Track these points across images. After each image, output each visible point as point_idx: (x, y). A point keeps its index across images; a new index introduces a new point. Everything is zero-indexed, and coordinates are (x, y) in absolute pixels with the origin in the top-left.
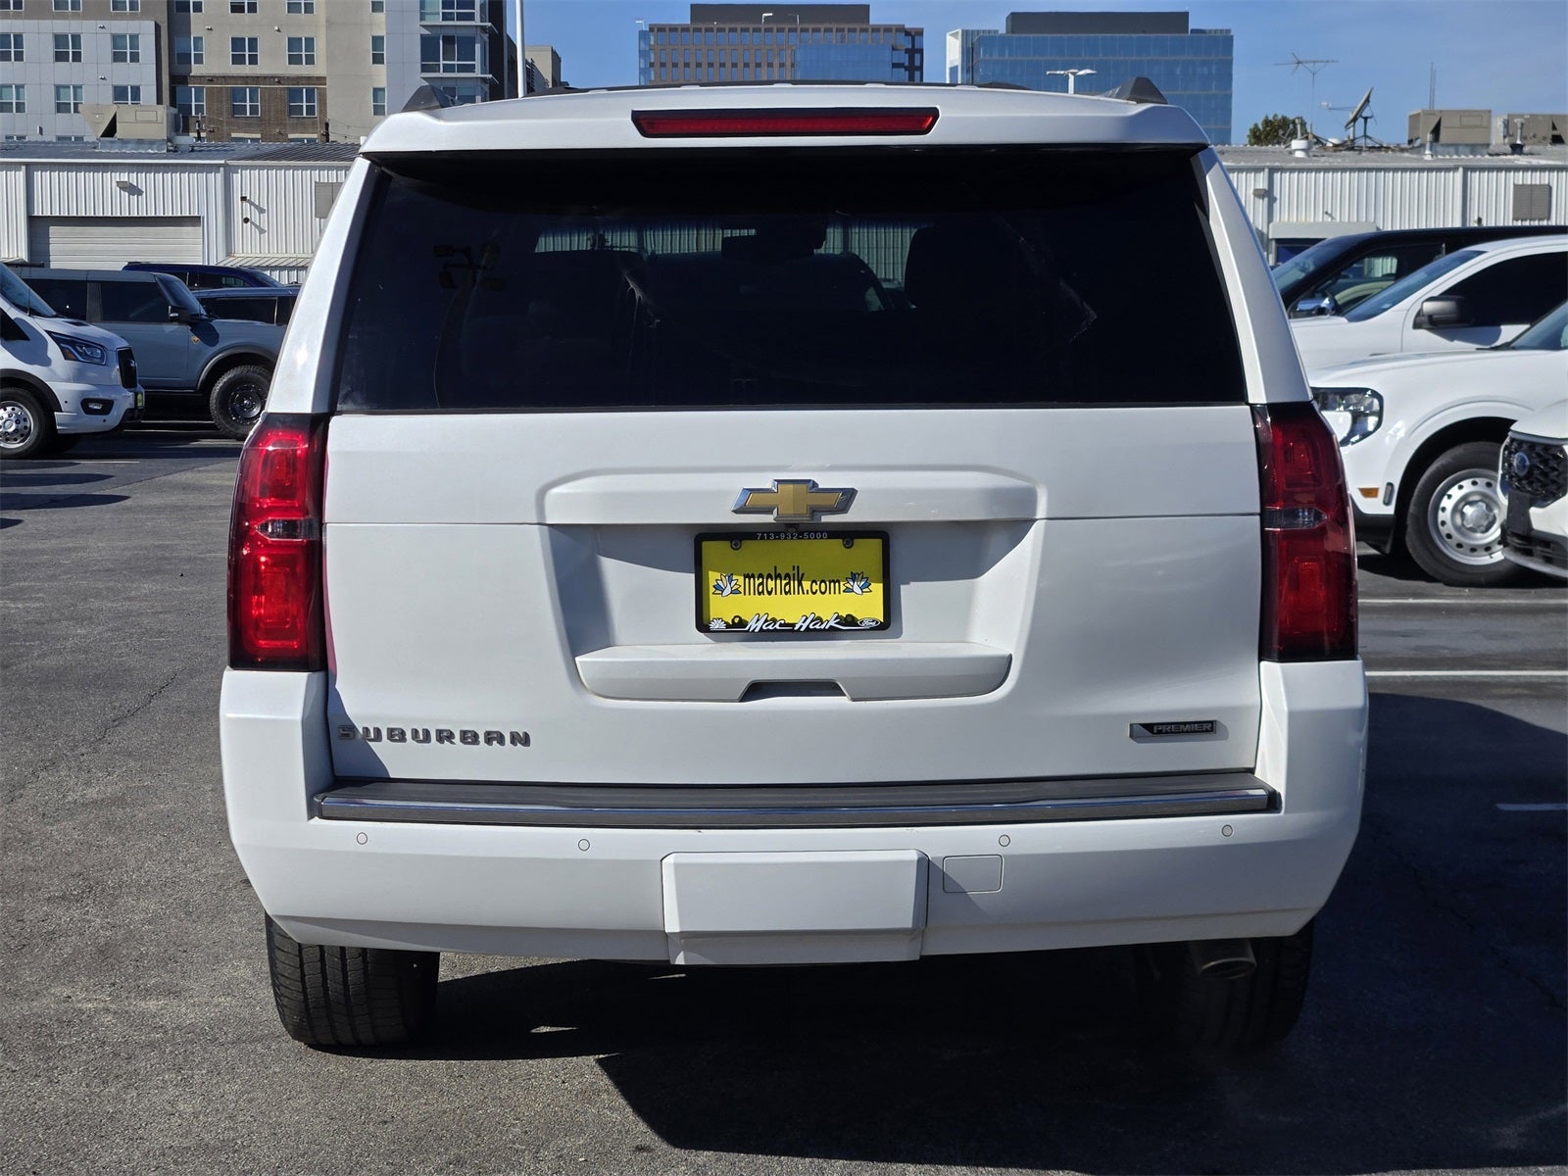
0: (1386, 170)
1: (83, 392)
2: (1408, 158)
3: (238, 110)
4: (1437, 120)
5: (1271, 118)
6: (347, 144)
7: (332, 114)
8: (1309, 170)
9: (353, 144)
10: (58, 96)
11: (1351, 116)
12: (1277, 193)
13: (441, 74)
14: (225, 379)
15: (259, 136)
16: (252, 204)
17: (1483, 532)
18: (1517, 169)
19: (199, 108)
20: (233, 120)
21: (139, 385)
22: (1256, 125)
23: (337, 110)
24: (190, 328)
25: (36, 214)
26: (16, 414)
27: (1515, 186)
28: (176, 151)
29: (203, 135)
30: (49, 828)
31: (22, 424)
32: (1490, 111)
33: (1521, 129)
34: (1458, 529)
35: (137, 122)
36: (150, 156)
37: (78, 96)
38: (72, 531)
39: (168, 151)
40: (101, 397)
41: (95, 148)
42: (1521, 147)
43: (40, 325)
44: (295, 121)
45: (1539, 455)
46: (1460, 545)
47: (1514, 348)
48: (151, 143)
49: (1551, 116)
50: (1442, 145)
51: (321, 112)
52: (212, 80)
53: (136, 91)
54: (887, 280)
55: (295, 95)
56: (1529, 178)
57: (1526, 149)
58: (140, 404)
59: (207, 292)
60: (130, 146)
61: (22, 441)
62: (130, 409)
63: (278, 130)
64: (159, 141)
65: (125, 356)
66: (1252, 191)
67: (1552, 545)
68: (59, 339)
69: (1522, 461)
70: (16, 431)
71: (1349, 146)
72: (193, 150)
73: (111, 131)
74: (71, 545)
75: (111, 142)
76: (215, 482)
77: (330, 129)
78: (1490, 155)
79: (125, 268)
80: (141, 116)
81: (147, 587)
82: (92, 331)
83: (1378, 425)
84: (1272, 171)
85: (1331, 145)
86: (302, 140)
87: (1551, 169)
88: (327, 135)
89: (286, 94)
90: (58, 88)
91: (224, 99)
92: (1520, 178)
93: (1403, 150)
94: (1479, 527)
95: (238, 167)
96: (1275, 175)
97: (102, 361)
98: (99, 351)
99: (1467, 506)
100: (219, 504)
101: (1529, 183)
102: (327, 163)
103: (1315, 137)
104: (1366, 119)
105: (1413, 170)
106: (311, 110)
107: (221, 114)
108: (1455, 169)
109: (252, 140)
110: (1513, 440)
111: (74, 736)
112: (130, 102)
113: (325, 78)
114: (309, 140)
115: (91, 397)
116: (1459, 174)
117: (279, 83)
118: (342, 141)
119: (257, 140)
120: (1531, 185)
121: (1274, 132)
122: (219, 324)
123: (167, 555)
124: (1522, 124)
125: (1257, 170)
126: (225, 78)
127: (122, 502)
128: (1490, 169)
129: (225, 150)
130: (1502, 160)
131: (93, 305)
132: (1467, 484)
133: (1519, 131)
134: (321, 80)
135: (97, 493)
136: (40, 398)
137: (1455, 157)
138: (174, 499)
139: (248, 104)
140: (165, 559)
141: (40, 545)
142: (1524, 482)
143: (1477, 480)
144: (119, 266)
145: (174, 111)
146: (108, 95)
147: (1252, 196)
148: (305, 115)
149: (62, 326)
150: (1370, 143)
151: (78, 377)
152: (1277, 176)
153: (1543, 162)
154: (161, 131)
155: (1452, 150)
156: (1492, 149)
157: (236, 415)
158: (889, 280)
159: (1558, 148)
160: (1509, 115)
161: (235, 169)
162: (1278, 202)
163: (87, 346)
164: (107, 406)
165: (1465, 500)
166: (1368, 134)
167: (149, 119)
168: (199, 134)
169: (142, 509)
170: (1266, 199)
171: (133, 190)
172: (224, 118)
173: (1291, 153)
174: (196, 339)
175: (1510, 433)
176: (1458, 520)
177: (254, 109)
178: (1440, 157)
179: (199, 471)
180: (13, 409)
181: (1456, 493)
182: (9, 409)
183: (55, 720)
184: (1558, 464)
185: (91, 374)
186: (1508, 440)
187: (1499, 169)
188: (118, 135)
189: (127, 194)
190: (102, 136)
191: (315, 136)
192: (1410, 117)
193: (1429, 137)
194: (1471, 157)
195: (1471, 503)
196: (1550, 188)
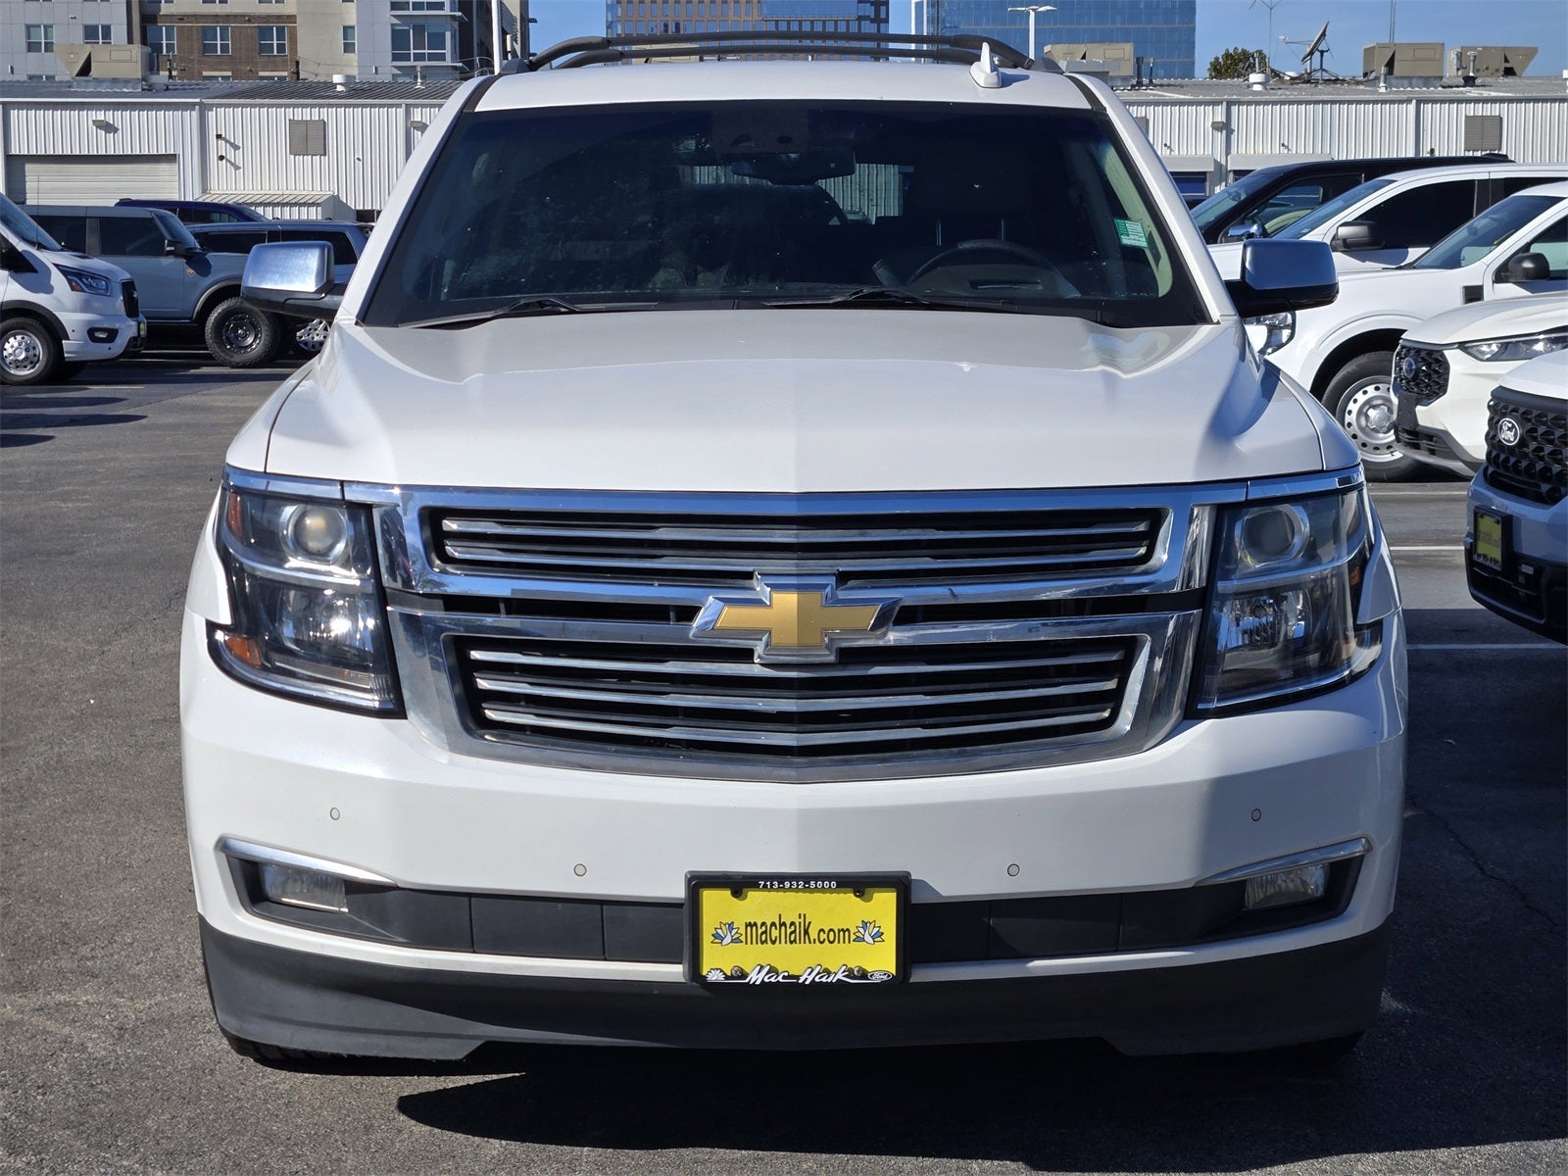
0: (1341, 102)
1: (89, 322)
2: (1362, 90)
3: (209, 49)
4: (1391, 54)
5: (1231, 51)
6: (318, 83)
7: (302, 52)
8: (1266, 103)
9: (325, 83)
10: (29, 36)
11: (1308, 50)
12: (1234, 126)
13: (411, 12)
14: (219, 309)
15: (229, 74)
16: (227, 141)
17: (1385, 433)
18: (1468, 101)
19: (170, 47)
20: (203, 58)
21: (141, 315)
22: (1217, 59)
23: (306, 48)
24: (185, 261)
25: (13, 153)
26: (26, 343)
27: (1466, 116)
28: (151, 90)
29: (174, 73)
30: (140, 673)
31: (31, 353)
32: (1443, 44)
33: (1474, 61)
34: (1362, 429)
35: (112, 61)
36: (126, 95)
37: (49, 36)
38: (99, 445)
39: (143, 90)
40: (106, 326)
41: (70, 87)
42: (1473, 79)
43: (47, 258)
44: (266, 59)
45: (1424, 360)
46: (1364, 445)
47: (1414, 268)
48: (126, 82)
49: (1504, 48)
50: (1397, 78)
51: (291, 49)
52: (182, 19)
53: (107, 30)
54: (853, 212)
55: (265, 33)
56: (1480, 110)
57: (1478, 81)
58: (142, 333)
59: (200, 227)
60: (105, 84)
61: (33, 367)
62: (134, 338)
63: (248, 68)
64: (134, 79)
65: (128, 287)
66: (1210, 124)
67: (1434, 439)
68: (65, 271)
69: (1410, 365)
70: (26, 358)
71: (1306, 79)
72: (167, 89)
73: (85, 70)
74: (101, 456)
75: (87, 81)
76: (219, 404)
77: (300, 67)
78: (1443, 87)
79: (117, 204)
80: (115, 55)
81: (181, 489)
82: (97, 264)
83: (1291, 337)
84: (1230, 104)
85: (1288, 78)
86: (272, 78)
87: (1502, 100)
88: (298, 73)
89: (256, 33)
90: (28, 27)
91: (195, 37)
92: (1471, 109)
93: (1358, 83)
94: (1381, 428)
95: (213, 105)
96: (1233, 107)
97: (107, 292)
98: (104, 283)
99: (1371, 410)
100: (230, 422)
101: (1480, 114)
102: (301, 101)
103: (1273, 71)
104: (1322, 52)
105: (1367, 102)
106: (281, 48)
107: (192, 52)
108: (1409, 101)
109: (223, 77)
110: (1403, 347)
111: (145, 605)
112: (101, 41)
113: (295, 16)
114: (279, 78)
115: (97, 326)
116: (1412, 107)
117: (249, 21)
118: (312, 78)
119: (228, 78)
120: (1482, 116)
121: (1233, 65)
122: (212, 257)
123: (193, 464)
124: (1475, 57)
125: (1215, 103)
126: (195, 17)
127: (138, 422)
128: (1443, 101)
129: (200, 89)
130: (1454, 93)
131: (92, 239)
132: (1370, 389)
133: (1472, 63)
134: (292, 18)
135: (112, 414)
136: (48, 327)
137: (1409, 89)
138: (187, 418)
139: (219, 42)
140: (191, 467)
141: (72, 457)
142: (1412, 383)
143: (1379, 385)
144: (112, 203)
145: (148, 49)
146: (79, 35)
147: (1211, 129)
148: (275, 53)
149: (68, 259)
150: (1326, 76)
151: (85, 308)
152: (1235, 109)
153: (1493, 94)
154: (136, 71)
155: (1406, 82)
156: (1445, 81)
157: (231, 344)
158: (855, 213)
159: (1510, 80)
160: (1462, 48)
161: (210, 107)
162: (1236, 133)
163: (92, 278)
164: (112, 334)
165: (1369, 404)
166: (1324, 67)
167: (123, 58)
168: (170, 72)
169: (158, 427)
170: (1224, 132)
171: (108, 128)
172: (195, 56)
173: (1249, 86)
174: (192, 271)
175: (1401, 341)
176: (1363, 422)
177: (224, 48)
178: (1394, 89)
179: (204, 395)
180: (23, 338)
181: (1360, 397)
182: (19, 337)
183: (124, 594)
184: (1439, 366)
185: (96, 305)
186: (1399, 347)
187: (1451, 101)
188: (94, 73)
189: (103, 132)
190: (77, 75)
191: (285, 74)
192: (1365, 50)
193: (1383, 70)
194: (1424, 89)
195: (1374, 407)
196: (1501, 119)
